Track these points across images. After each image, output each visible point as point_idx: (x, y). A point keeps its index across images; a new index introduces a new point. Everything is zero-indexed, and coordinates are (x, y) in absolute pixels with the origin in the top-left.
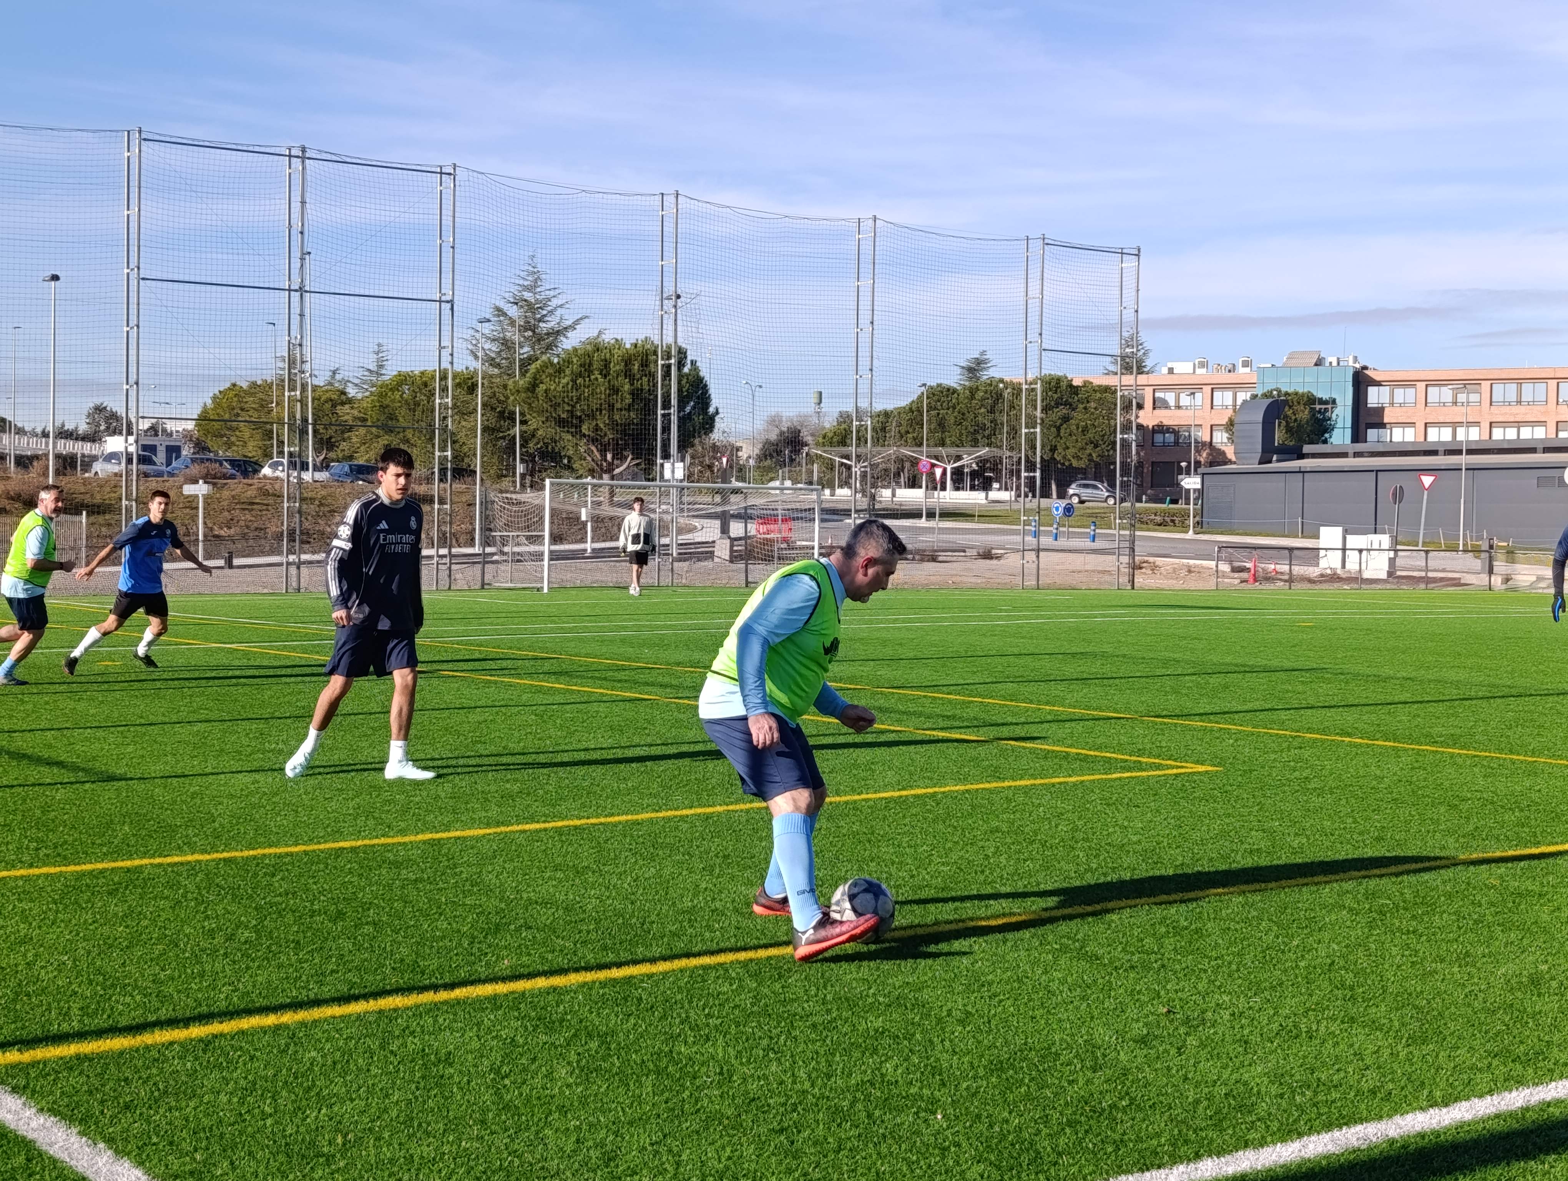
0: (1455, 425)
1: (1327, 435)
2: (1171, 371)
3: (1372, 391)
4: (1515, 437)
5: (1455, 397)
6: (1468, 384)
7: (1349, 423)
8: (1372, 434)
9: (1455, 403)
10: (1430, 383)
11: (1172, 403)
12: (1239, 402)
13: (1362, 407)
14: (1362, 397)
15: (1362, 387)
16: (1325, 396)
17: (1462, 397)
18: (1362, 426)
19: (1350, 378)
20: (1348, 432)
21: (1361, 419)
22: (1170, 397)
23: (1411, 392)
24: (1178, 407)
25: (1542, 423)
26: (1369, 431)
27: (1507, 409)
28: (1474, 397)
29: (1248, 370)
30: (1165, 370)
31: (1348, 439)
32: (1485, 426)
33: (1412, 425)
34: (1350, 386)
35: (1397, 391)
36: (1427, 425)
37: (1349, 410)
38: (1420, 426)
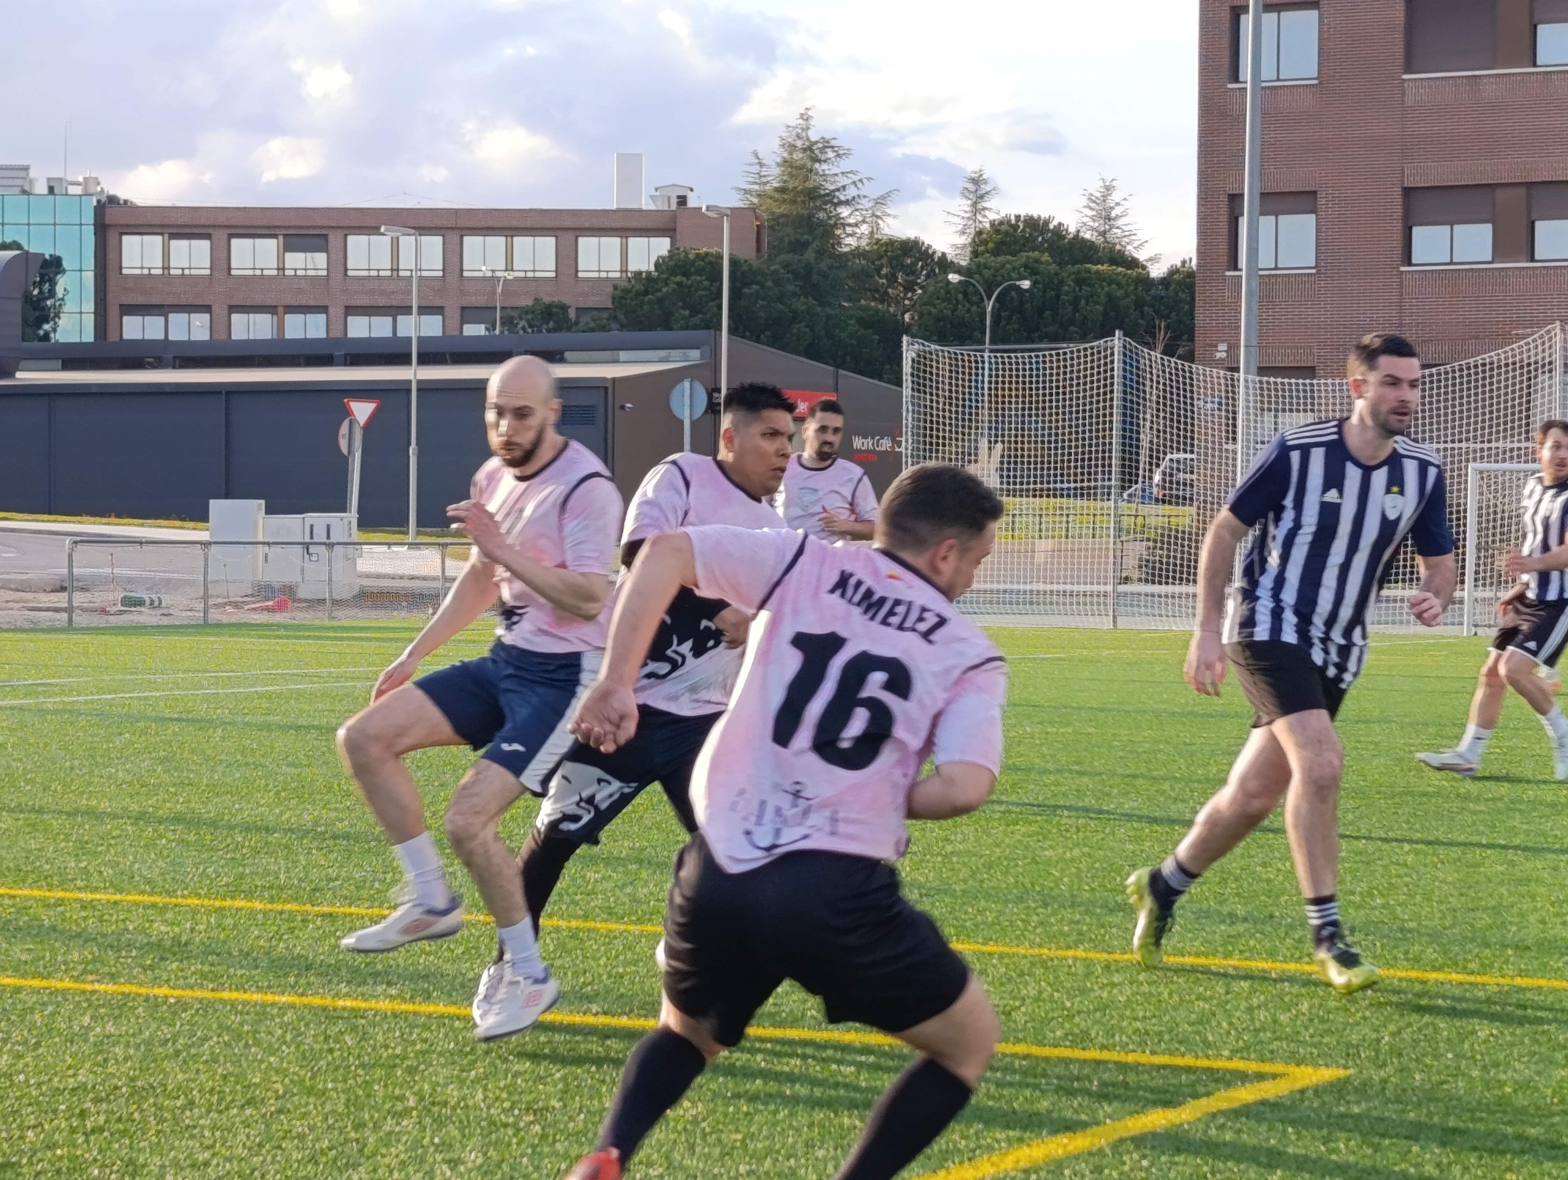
0: (281, 311)
1: (46, 327)
3: (131, 244)
4: (389, 334)
5: (281, 260)
6: (301, 234)
7: (89, 304)
8: (133, 325)
9: (281, 269)
10: (237, 230)
13: (112, 275)
14: (111, 255)
15: (112, 236)
16: (47, 252)
17: (293, 258)
18: (113, 311)
19: (89, 217)
20: (89, 321)
21: (110, 297)
23: (204, 246)
25: (436, 310)
26: (126, 319)
27: (375, 284)
28: (316, 261)
31: (90, 337)
32: (336, 311)
33: (206, 308)
34: (89, 232)
35: (179, 246)
36: (234, 309)
37: (89, 277)
38: (220, 309)
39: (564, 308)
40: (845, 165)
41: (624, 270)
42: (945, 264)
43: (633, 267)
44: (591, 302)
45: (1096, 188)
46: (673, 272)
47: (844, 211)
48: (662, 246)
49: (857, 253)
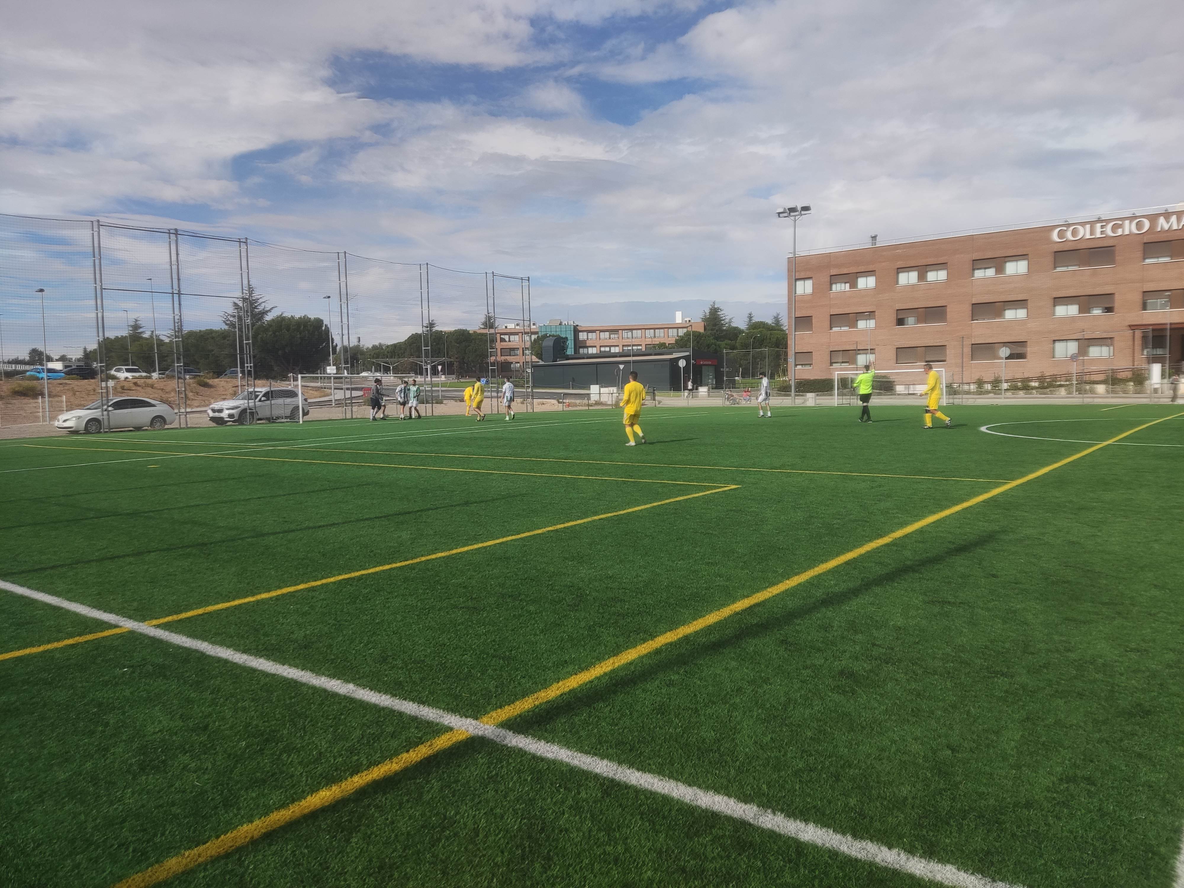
0: (610, 346)
1: (565, 352)
2: (506, 327)
3: (581, 334)
4: (631, 350)
6: (614, 331)
7: (573, 346)
8: (581, 351)
9: (610, 338)
10: (601, 331)
11: (507, 339)
12: (533, 339)
13: (577, 340)
14: (577, 336)
15: (577, 333)
16: (564, 336)
17: (612, 336)
18: (578, 347)
19: (572, 329)
20: (573, 349)
21: (577, 345)
22: (506, 337)
23: (594, 334)
24: (510, 341)
25: (640, 345)
26: (580, 349)
27: (628, 340)
28: (616, 336)
29: (535, 327)
30: (504, 327)
31: (573, 353)
32: (621, 346)
33: (595, 347)
34: (572, 332)
35: (589, 334)
36: (600, 346)
37: (573, 341)
38: (598, 347)
39: (665, 343)
40: (722, 312)
41: (678, 336)
42: (743, 331)
43: (679, 335)
44: (671, 342)
45: (775, 315)
46: (687, 335)
47: (723, 322)
48: (685, 330)
49: (725, 330)
